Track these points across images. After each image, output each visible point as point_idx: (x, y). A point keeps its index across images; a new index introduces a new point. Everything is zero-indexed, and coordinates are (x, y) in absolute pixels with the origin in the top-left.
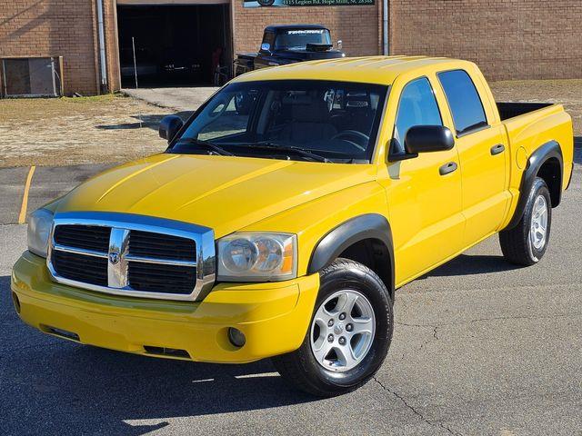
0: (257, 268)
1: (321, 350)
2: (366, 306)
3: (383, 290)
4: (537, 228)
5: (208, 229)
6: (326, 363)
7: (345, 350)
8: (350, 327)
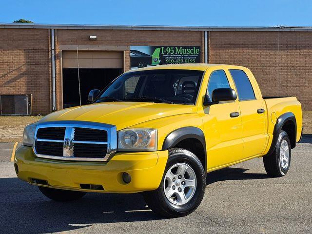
0: (137, 145)
1: (169, 193)
2: (192, 173)
3: (201, 166)
4: (283, 157)
5: (113, 126)
6: (171, 200)
7: (181, 195)
8: (184, 183)
